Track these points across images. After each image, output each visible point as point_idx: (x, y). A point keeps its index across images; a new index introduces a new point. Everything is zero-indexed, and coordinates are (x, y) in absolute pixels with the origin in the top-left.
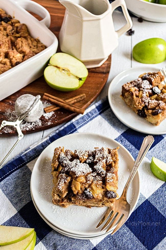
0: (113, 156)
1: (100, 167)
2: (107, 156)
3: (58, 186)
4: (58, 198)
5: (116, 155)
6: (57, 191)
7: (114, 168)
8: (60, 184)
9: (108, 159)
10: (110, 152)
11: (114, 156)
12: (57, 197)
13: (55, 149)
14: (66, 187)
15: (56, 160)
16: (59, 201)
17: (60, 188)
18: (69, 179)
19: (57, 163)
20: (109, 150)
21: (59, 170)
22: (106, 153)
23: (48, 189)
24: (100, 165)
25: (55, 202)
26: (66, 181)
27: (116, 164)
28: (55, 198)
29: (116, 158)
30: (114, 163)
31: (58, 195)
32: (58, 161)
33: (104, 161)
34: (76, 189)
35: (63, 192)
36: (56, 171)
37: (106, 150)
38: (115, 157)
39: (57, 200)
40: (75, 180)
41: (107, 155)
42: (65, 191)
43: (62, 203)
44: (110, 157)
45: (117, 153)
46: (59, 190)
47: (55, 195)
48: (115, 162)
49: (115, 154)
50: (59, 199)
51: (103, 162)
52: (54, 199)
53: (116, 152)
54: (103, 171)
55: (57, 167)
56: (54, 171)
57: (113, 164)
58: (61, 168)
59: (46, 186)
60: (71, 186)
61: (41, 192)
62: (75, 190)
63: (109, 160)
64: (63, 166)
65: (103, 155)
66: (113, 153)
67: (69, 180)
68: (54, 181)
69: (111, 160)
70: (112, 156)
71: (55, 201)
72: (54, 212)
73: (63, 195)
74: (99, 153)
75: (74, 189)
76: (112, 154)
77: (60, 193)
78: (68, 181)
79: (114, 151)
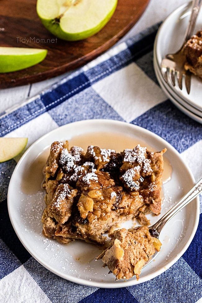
0: (154, 163)
1: (130, 179)
2: (143, 162)
3: (55, 203)
4: (53, 225)
5: (159, 162)
6: (53, 212)
7: (154, 183)
8: (58, 200)
9: (144, 167)
10: (149, 156)
11: (156, 163)
12: (50, 224)
13: (54, 144)
14: (68, 206)
15: (53, 161)
16: (54, 230)
17: (58, 206)
18: (74, 192)
19: (56, 166)
20: (147, 153)
21: (58, 178)
22: (142, 157)
23: (36, 210)
24: (130, 174)
25: (47, 233)
26: (69, 196)
27: (159, 177)
28: (47, 224)
29: (159, 168)
30: (155, 175)
31: (54, 220)
32: (58, 163)
33: (138, 168)
34: (85, 209)
35: (62, 213)
36: (53, 181)
37: (143, 152)
38: (157, 166)
39: (51, 228)
40: (84, 194)
41: (144, 160)
42: (65, 213)
43: (59, 233)
44: (147, 164)
45: (162, 159)
46: (56, 209)
47: (49, 219)
48: (156, 173)
49: (158, 160)
50: (54, 227)
51: (136, 170)
52: (45, 228)
53: (159, 158)
54: (134, 185)
55: (54, 172)
56: (50, 181)
57: (154, 177)
58: (62, 175)
59: (33, 206)
60: (78, 204)
61: (24, 216)
62: (83, 211)
63: (147, 169)
64: (65, 171)
65: (137, 159)
66: (155, 158)
67: (75, 195)
68: (47, 198)
69: (150, 168)
70: (152, 163)
71: (48, 229)
72: (46, 249)
73: (62, 219)
74: (130, 155)
75: (81, 209)
76: (153, 159)
77: (57, 215)
78: (72, 195)
79: (157, 155)
